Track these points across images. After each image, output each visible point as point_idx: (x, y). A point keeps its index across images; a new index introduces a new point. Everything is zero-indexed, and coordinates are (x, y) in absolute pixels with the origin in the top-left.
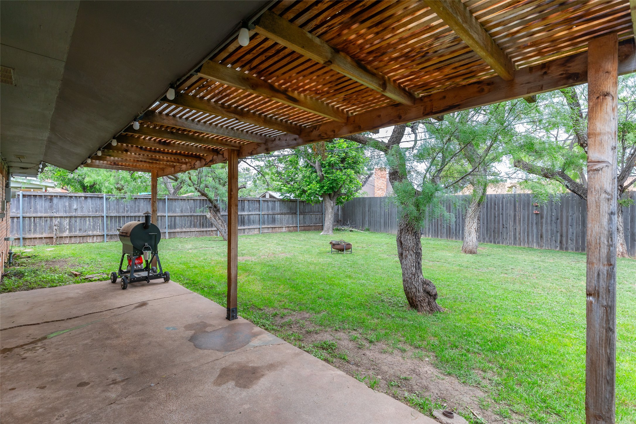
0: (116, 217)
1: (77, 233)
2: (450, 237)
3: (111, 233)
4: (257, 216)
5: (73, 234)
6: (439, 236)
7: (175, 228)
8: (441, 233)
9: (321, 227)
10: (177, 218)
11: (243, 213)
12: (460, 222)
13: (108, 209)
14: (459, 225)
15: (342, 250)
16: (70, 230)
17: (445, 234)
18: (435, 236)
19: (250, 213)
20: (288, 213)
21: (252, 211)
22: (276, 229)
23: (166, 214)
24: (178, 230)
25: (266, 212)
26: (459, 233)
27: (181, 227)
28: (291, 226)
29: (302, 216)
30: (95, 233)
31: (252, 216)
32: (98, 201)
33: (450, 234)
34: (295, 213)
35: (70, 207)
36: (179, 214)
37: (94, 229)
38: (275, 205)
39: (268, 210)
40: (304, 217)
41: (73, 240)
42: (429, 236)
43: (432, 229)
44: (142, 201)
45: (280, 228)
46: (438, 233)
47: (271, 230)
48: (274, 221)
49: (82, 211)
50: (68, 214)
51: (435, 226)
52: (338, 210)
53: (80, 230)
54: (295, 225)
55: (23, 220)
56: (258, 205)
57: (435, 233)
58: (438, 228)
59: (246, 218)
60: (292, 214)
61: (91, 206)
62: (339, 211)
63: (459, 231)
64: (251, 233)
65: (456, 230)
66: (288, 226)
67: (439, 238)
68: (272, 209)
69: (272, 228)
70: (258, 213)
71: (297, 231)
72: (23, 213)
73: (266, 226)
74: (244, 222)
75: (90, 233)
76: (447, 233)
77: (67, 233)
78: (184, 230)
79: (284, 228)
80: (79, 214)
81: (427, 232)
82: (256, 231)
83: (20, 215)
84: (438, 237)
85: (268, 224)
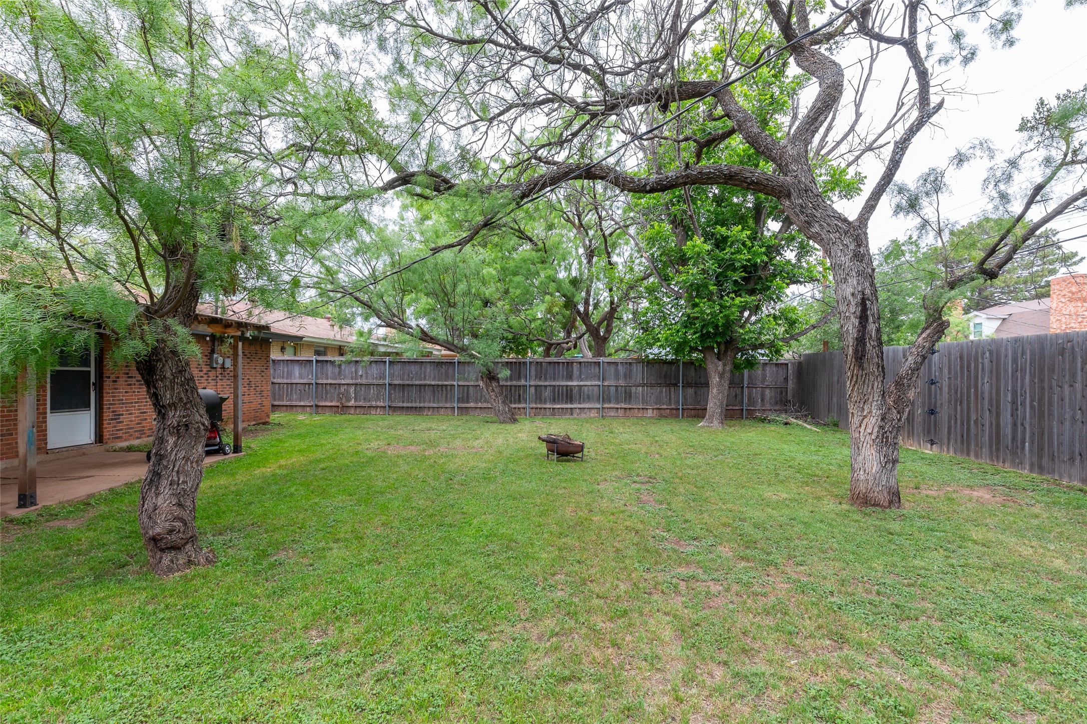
0: (399, 385)
1: (361, 403)
2: (998, 458)
3: (394, 405)
4: (596, 389)
5: (357, 404)
6: (972, 453)
7: (468, 402)
8: (977, 445)
9: (739, 412)
10: (471, 388)
11: (570, 383)
12: (1024, 418)
13: (392, 376)
14: (1022, 424)
15: (566, 454)
16: (356, 400)
17: (985, 450)
18: (962, 452)
19: (582, 383)
20: (660, 385)
21: (586, 379)
22: (632, 411)
23: (455, 383)
24: (472, 405)
25: (613, 383)
26: (1023, 448)
27: (476, 401)
28: (665, 407)
29: (690, 391)
30: (379, 404)
31: (586, 388)
32: (382, 366)
33: (998, 449)
34: (676, 385)
35: (356, 372)
36: (472, 383)
37: (378, 399)
38: (631, 370)
39: (617, 377)
40: (696, 393)
41: (358, 410)
42: (948, 449)
43: (955, 431)
44: (428, 365)
45: (641, 411)
46: (969, 445)
47: (621, 413)
48: (628, 397)
49: (367, 378)
50: (354, 381)
51: (962, 424)
52: (786, 379)
53: (365, 399)
54: (673, 406)
55: (316, 388)
56: (597, 370)
57: (962, 443)
58: (968, 430)
59: (575, 391)
60: (669, 385)
61: (375, 372)
62: (790, 382)
63: (1023, 442)
64: (583, 415)
65: (1014, 439)
66: (658, 406)
67: (973, 458)
68: (625, 377)
69: (625, 409)
70: (597, 383)
71: (678, 416)
72: (317, 378)
73: (612, 405)
74: (571, 397)
75: (374, 403)
76: (991, 447)
77: (352, 403)
78: (480, 405)
79: (650, 411)
80: (364, 381)
81: (946, 440)
82: (593, 414)
83: (313, 382)
84: (968, 455)
85: (617, 402)
